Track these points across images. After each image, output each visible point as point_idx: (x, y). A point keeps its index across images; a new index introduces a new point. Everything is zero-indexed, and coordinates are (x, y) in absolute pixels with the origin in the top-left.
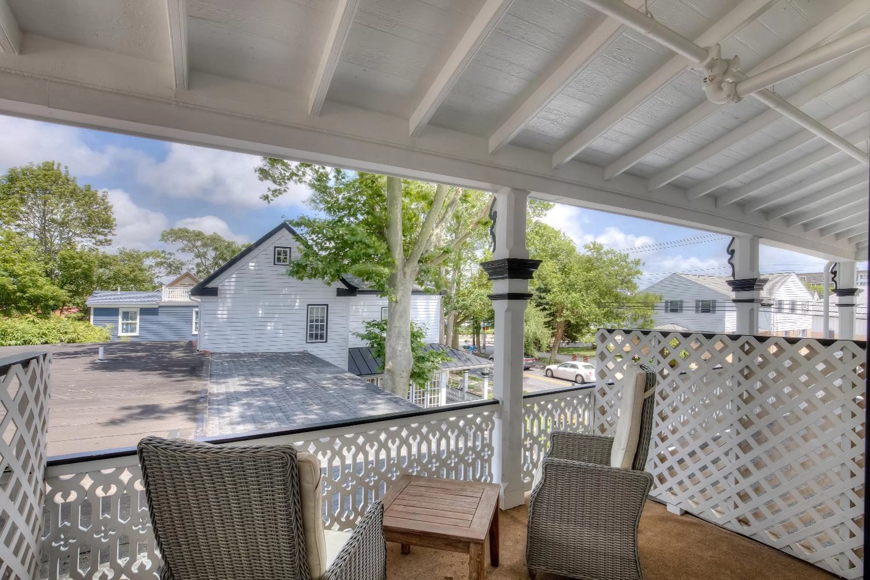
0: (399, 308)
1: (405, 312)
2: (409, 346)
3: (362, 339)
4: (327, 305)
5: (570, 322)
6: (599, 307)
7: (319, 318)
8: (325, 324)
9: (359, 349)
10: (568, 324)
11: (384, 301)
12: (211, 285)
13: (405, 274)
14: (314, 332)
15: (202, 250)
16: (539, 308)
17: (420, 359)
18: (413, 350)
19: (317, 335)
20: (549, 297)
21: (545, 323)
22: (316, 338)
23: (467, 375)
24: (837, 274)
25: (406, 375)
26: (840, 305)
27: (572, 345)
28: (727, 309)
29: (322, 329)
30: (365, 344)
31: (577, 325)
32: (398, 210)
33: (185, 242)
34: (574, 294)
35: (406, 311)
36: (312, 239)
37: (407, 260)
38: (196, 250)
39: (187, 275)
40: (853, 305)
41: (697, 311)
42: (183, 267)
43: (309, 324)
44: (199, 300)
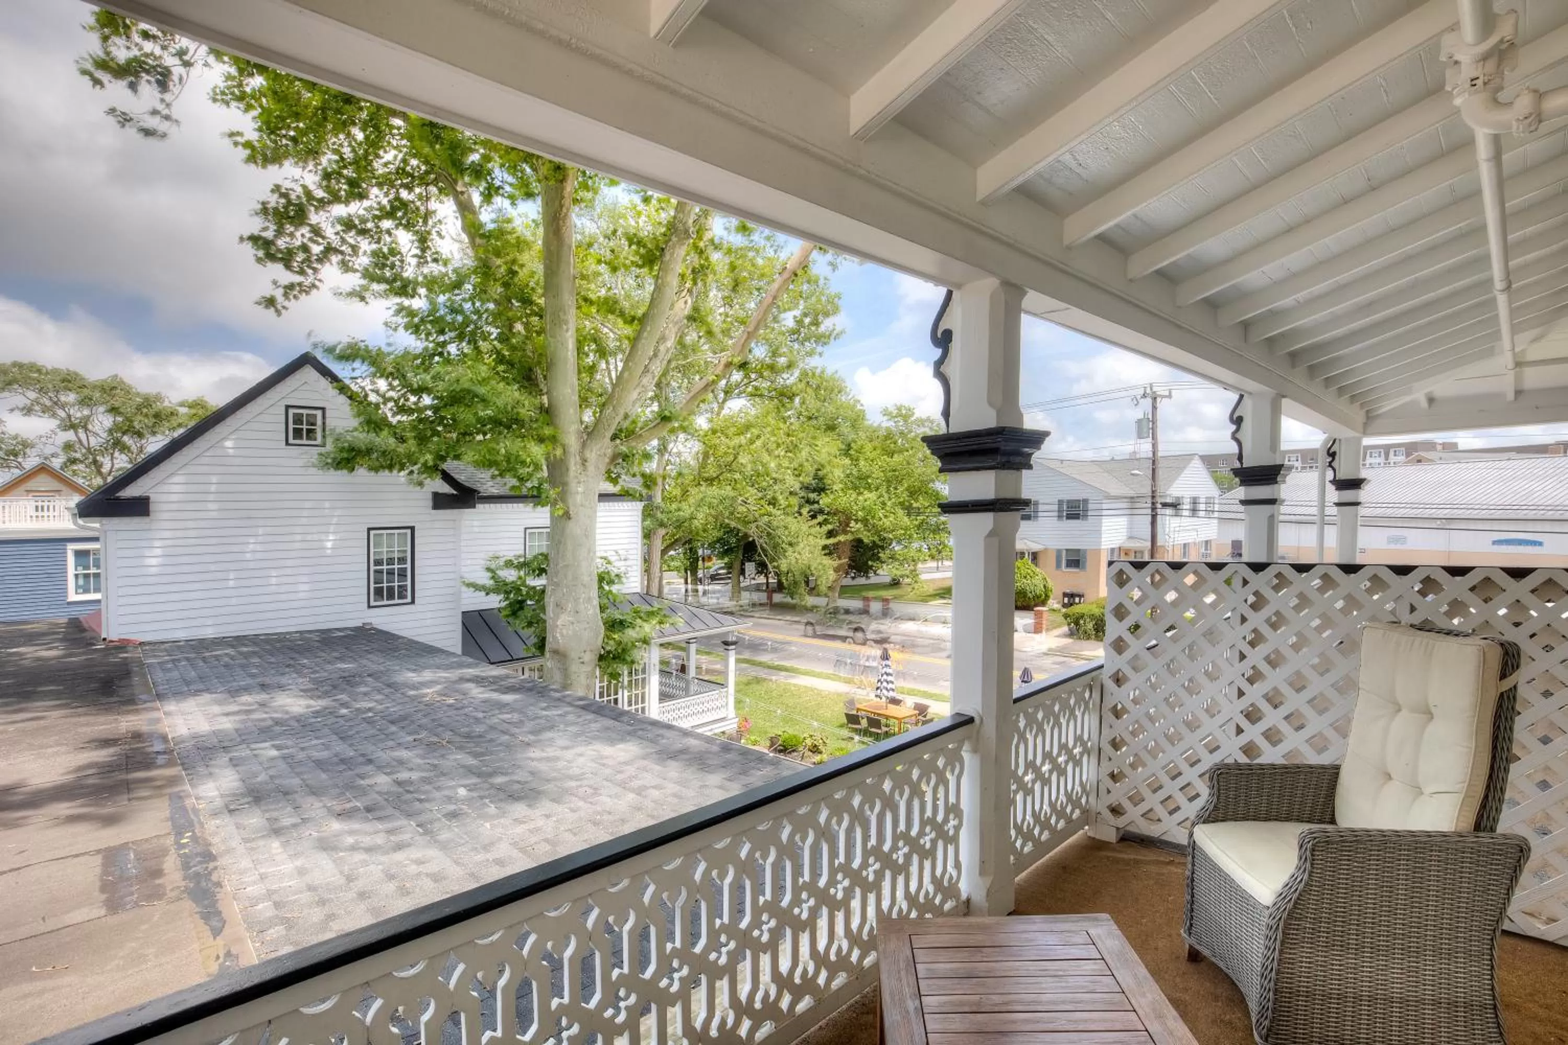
0: (573, 528)
1: (587, 536)
2: (596, 602)
3: (487, 594)
4: (412, 529)
5: (859, 541)
6: (909, 515)
7: (396, 555)
8: (408, 566)
9: (480, 613)
10: (858, 544)
11: (541, 516)
12: (131, 491)
13: (584, 461)
14: (385, 585)
15: (78, 413)
16: (815, 521)
17: (614, 625)
18: (602, 609)
19: (390, 590)
20: (825, 501)
21: (825, 547)
22: (391, 596)
23: (693, 647)
24: (1337, 457)
25: (590, 657)
26: (1339, 504)
27: (862, 581)
28: (1105, 513)
29: (402, 574)
30: (495, 601)
31: (875, 545)
32: (570, 333)
33: (32, 395)
34: (867, 494)
35: (589, 534)
36: (377, 392)
37: (589, 434)
38: (62, 414)
39: (43, 469)
40: (1357, 504)
41: (1060, 517)
42: (28, 451)
43: (372, 568)
44: (97, 525)
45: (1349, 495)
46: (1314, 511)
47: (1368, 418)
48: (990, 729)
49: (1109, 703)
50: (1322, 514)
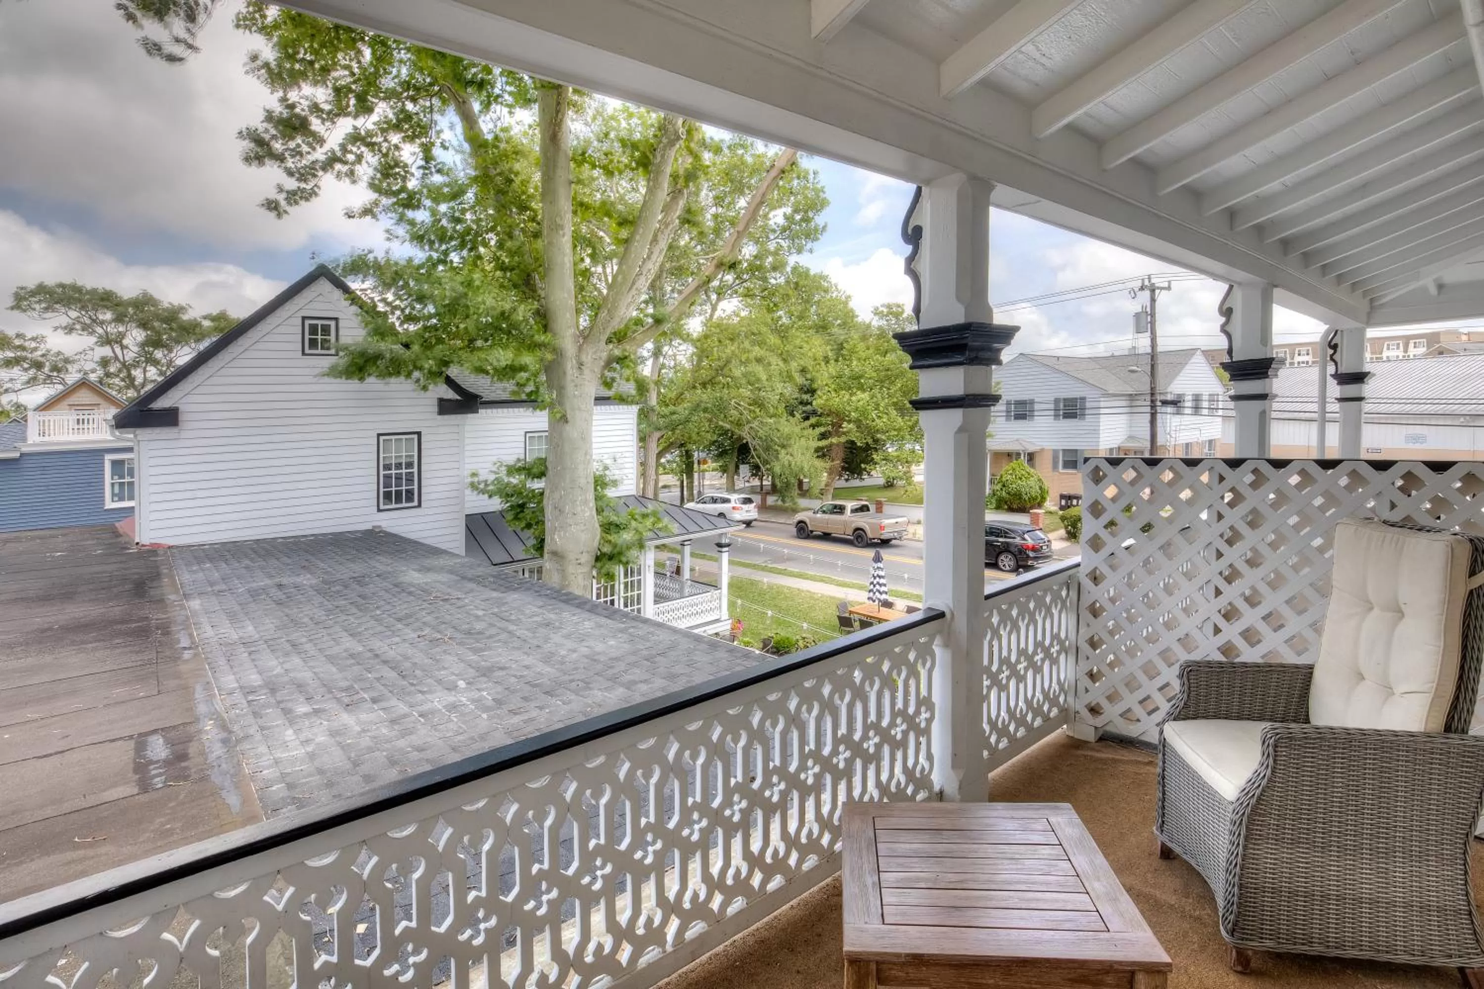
0: (571, 431)
1: (583, 439)
2: (592, 504)
3: (490, 497)
4: (419, 434)
5: (853, 443)
6: (903, 416)
7: (404, 461)
8: (415, 470)
9: (484, 515)
10: (851, 446)
11: (539, 420)
12: (163, 403)
13: (581, 365)
14: (394, 489)
15: (112, 329)
16: (807, 423)
17: (609, 527)
18: (599, 511)
19: (399, 494)
20: (818, 402)
21: (818, 450)
22: (399, 500)
23: (687, 550)
24: (1339, 349)
25: (587, 558)
26: (1341, 400)
27: (856, 483)
28: (1103, 411)
29: (410, 480)
30: (495, 504)
31: (867, 448)
33: (74, 314)
34: (860, 395)
35: (585, 438)
37: (585, 338)
38: (100, 330)
39: (83, 384)
40: (1360, 399)
41: (1056, 416)
42: (69, 366)
43: (382, 473)
44: (132, 436)
45: (1351, 390)
46: (1315, 407)
47: (1372, 308)
48: (961, 624)
49: (1086, 601)
50: (1323, 411)
